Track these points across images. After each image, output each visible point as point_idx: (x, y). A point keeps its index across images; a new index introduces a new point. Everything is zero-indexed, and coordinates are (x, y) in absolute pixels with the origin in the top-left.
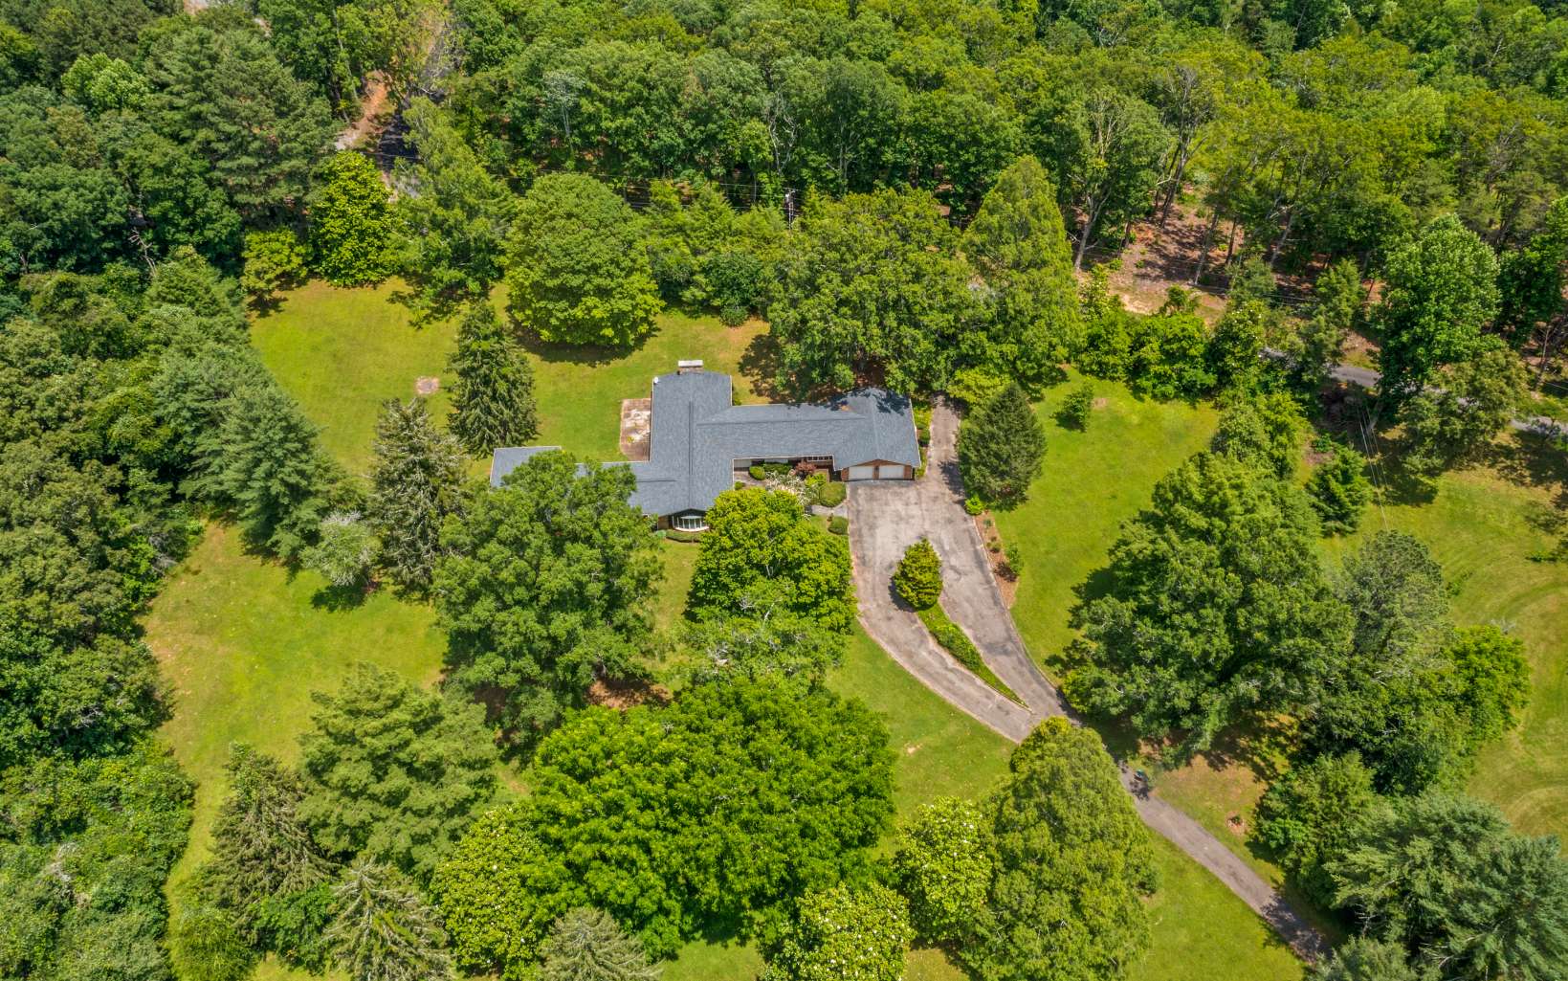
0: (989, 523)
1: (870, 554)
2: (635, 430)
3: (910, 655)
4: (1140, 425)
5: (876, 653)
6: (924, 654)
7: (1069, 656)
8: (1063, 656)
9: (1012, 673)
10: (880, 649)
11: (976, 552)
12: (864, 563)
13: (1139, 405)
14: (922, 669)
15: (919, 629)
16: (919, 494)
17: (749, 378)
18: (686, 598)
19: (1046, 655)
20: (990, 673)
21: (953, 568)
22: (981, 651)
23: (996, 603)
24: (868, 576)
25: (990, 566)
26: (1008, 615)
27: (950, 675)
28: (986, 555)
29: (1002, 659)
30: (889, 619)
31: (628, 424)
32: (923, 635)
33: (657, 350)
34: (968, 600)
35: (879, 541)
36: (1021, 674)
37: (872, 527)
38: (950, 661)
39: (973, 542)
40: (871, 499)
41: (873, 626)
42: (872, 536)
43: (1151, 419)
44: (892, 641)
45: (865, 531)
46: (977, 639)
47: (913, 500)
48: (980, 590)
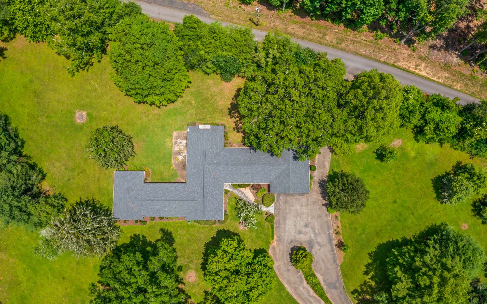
0: (336, 218)
1: (283, 234)
2: (179, 153)
3: (295, 289)
4: (415, 158)
5: (281, 287)
6: (301, 288)
7: (362, 289)
8: (359, 289)
9: (337, 298)
10: (282, 285)
11: (329, 234)
12: (280, 240)
13: (416, 145)
14: (299, 296)
15: (300, 276)
16: (308, 200)
17: (233, 120)
18: (202, 256)
19: (352, 289)
20: (327, 299)
21: (318, 243)
22: (325, 287)
23: (335, 262)
24: (281, 247)
25: (335, 242)
26: (339, 268)
27: (311, 299)
28: (333, 235)
29: (334, 291)
30: (288, 270)
31: (176, 149)
32: (302, 279)
33: (189, 98)
34: (323, 260)
35: (287, 226)
36: (340, 298)
37: (285, 219)
38: (312, 292)
39: (328, 229)
40: (286, 202)
41: (281, 274)
42: (285, 224)
43: (420, 154)
44: (288, 282)
45: (281, 221)
46: (324, 281)
47: (304, 204)
48: (329, 255)
